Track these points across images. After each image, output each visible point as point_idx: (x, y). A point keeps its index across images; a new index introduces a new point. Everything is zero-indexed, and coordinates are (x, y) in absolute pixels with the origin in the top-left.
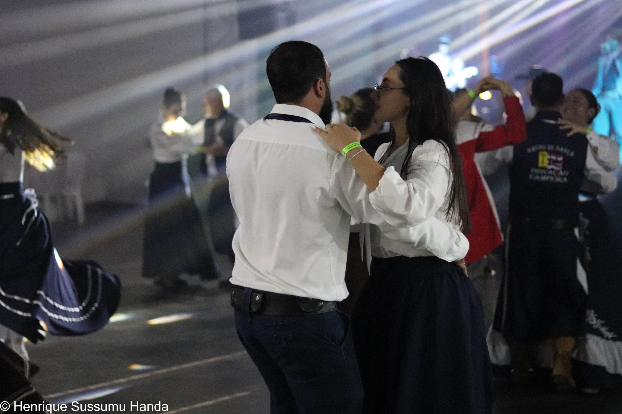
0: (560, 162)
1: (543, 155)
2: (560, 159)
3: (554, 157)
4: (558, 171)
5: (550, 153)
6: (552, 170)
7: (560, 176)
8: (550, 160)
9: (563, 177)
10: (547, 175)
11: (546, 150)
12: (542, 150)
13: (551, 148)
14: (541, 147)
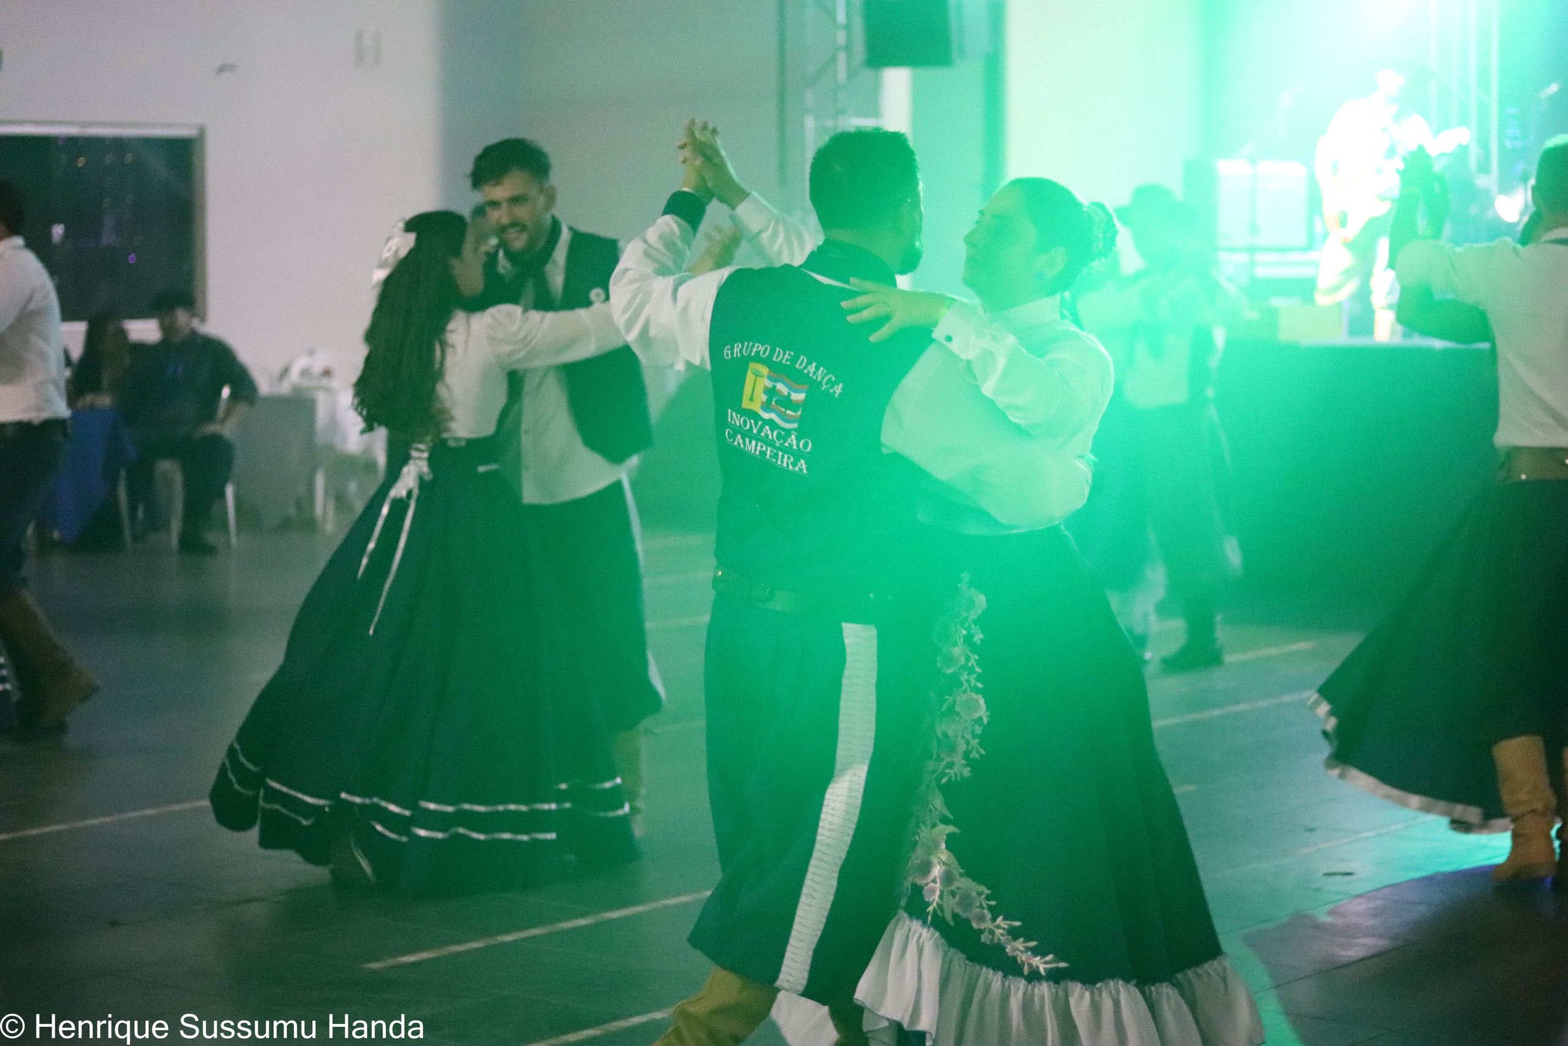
0: (794, 405)
1: (757, 375)
2: (798, 397)
3: (780, 386)
4: (788, 432)
5: (777, 372)
6: (773, 425)
7: (787, 451)
8: (771, 392)
9: (797, 455)
10: (757, 440)
11: (767, 362)
12: (757, 359)
13: (783, 357)
14: (758, 348)
